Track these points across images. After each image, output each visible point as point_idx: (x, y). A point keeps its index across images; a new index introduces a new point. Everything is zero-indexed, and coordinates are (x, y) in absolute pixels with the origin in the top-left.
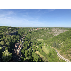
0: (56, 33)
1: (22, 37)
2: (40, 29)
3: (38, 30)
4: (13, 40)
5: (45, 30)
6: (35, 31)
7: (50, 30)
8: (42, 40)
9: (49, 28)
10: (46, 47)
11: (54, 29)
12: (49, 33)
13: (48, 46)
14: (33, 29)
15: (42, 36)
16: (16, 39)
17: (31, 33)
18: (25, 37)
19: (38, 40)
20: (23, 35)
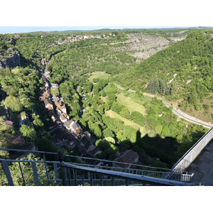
0: (137, 48)
1: (44, 72)
2: (85, 37)
3: (82, 43)
4: (27, 87)
5: (105, 41)
6: (72, 47)
7: (119, 38)
8: (103, 73)
9: (116, 33)
10: (126, 96)
11: (129, 36)
12: (118, 49)
13: (130, 91)
14: (63, 40)
15: (98, 61)
16: (35, 82)
17: (61, 53)
18: (51, 71)
19: (89, 74)
20: (41, 64)
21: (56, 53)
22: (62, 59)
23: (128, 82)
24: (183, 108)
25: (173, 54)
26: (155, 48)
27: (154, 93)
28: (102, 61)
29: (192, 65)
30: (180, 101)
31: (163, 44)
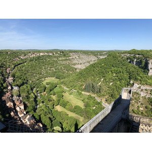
0: (77, 62)
1: (8, 78)
2: (41, 54)
3: (39, 58)
5: (55, 57)
6: (31, 60)
7: (64, 55)
8: (54, 78)
9: (63, 52)
10: (70, 94)
11: (71, 54)
12: (64, 62)
14: (25, 55)
15: (50, 70)
17: (23, 64)
18: (14, 77)
20: (6, 72)
21: (19, 64)
22: (23, 68)
23: (71, 84)
24: (109, 102)
25: (100, 66)
26: (89, 62)
27: (89, 92)
28: (53, 70)
29: (112, 73)
30: (107, 97)
31: (93, 59)
